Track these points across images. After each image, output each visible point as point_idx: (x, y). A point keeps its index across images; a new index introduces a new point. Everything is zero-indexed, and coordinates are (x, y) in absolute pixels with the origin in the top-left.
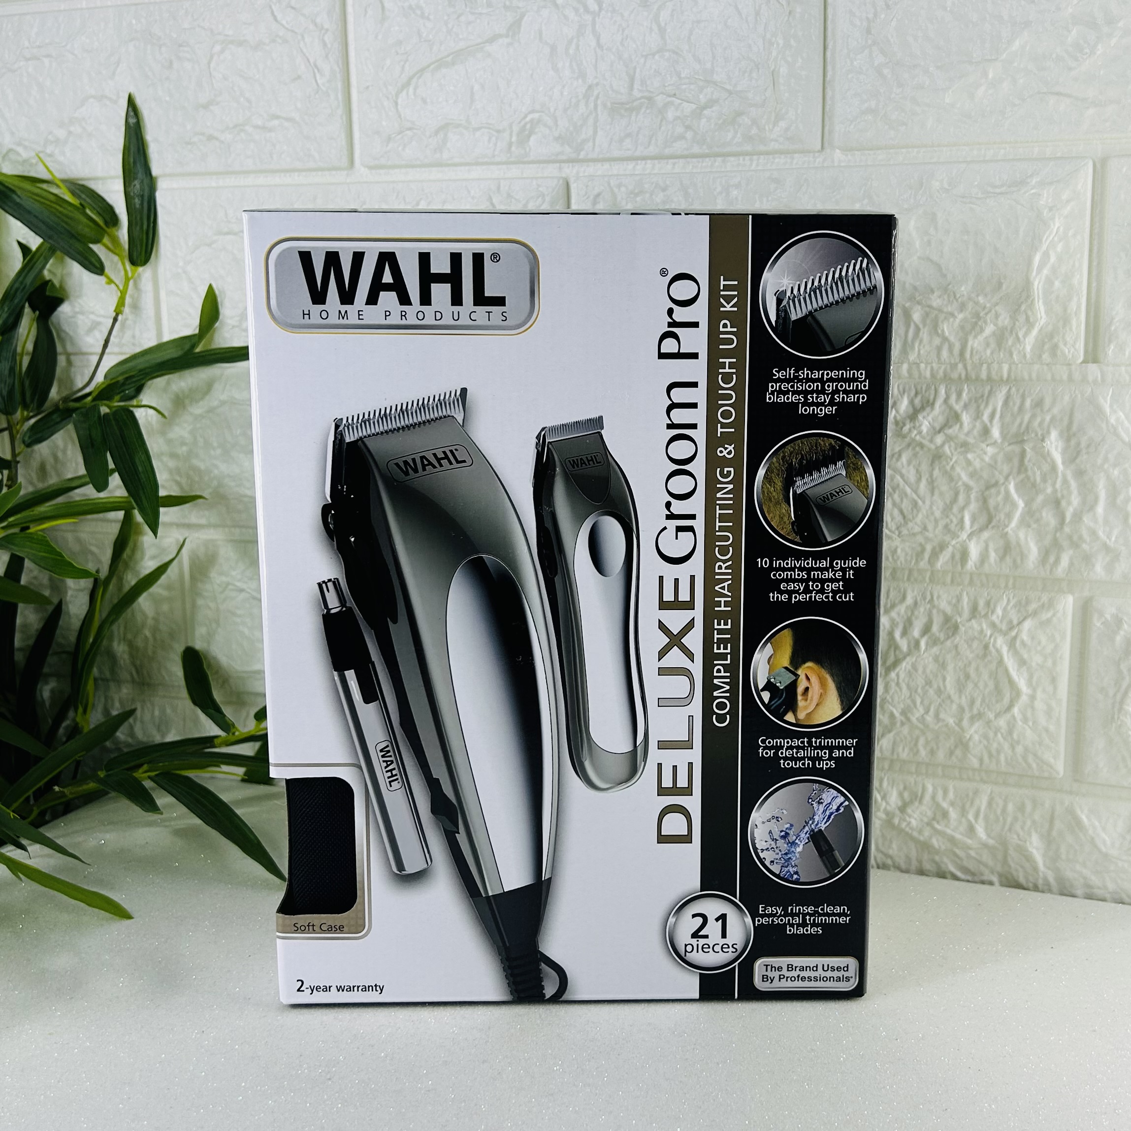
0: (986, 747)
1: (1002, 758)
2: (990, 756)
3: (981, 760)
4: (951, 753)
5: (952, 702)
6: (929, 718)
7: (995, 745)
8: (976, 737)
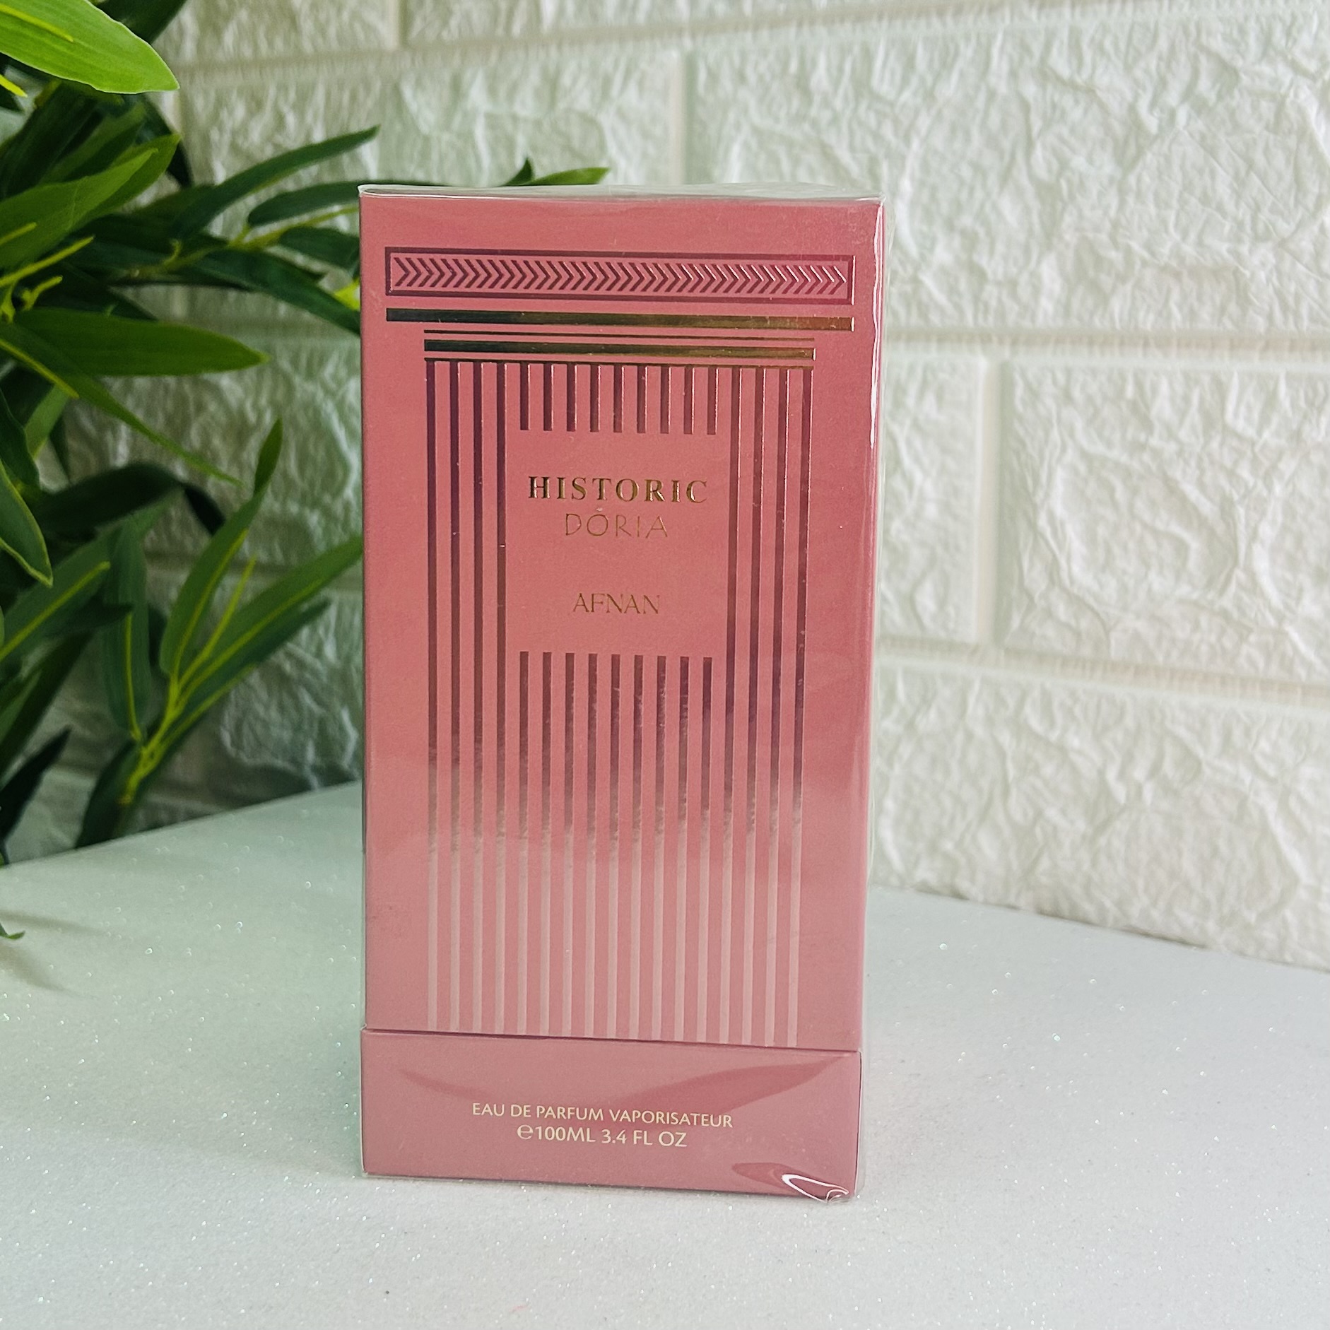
0: (1278, 293)
1: (1304, 312)
2: (1285, 308)
3: (1270, 318)
4: (1223, 310)
5: (1224, 215)
6: (1189, 249)
7: (1293, 287)
8: (1262, 275)
